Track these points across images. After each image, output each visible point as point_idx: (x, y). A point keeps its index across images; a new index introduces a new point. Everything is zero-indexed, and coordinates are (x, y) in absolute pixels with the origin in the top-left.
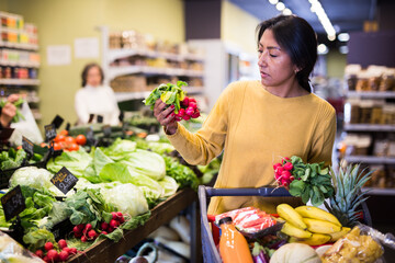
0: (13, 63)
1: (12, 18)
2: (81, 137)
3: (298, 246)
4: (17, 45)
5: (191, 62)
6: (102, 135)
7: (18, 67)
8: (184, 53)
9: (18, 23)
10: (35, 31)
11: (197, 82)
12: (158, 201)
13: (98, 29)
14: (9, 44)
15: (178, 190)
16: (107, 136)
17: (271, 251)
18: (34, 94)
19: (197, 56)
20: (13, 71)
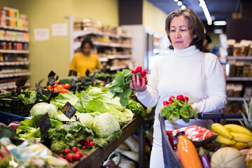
0: (13, 39)
1: (12, 11)
2: (67, 85)
3: (229, 150)
4: (16, 28)
5: (124, 39)
6: (80, 83)
7: (16, 42)
8: (119, 33)
9: (16, 14)
10: (26, 19)
11: (127, 52)
12: (124, 124)
13: (67, 18)
14: (11, 28)
15: (134, 117)
16: (83, 84)
17: (211, 153)
18: (26, 59)
19: (128, 35)
20: (13, 45)
